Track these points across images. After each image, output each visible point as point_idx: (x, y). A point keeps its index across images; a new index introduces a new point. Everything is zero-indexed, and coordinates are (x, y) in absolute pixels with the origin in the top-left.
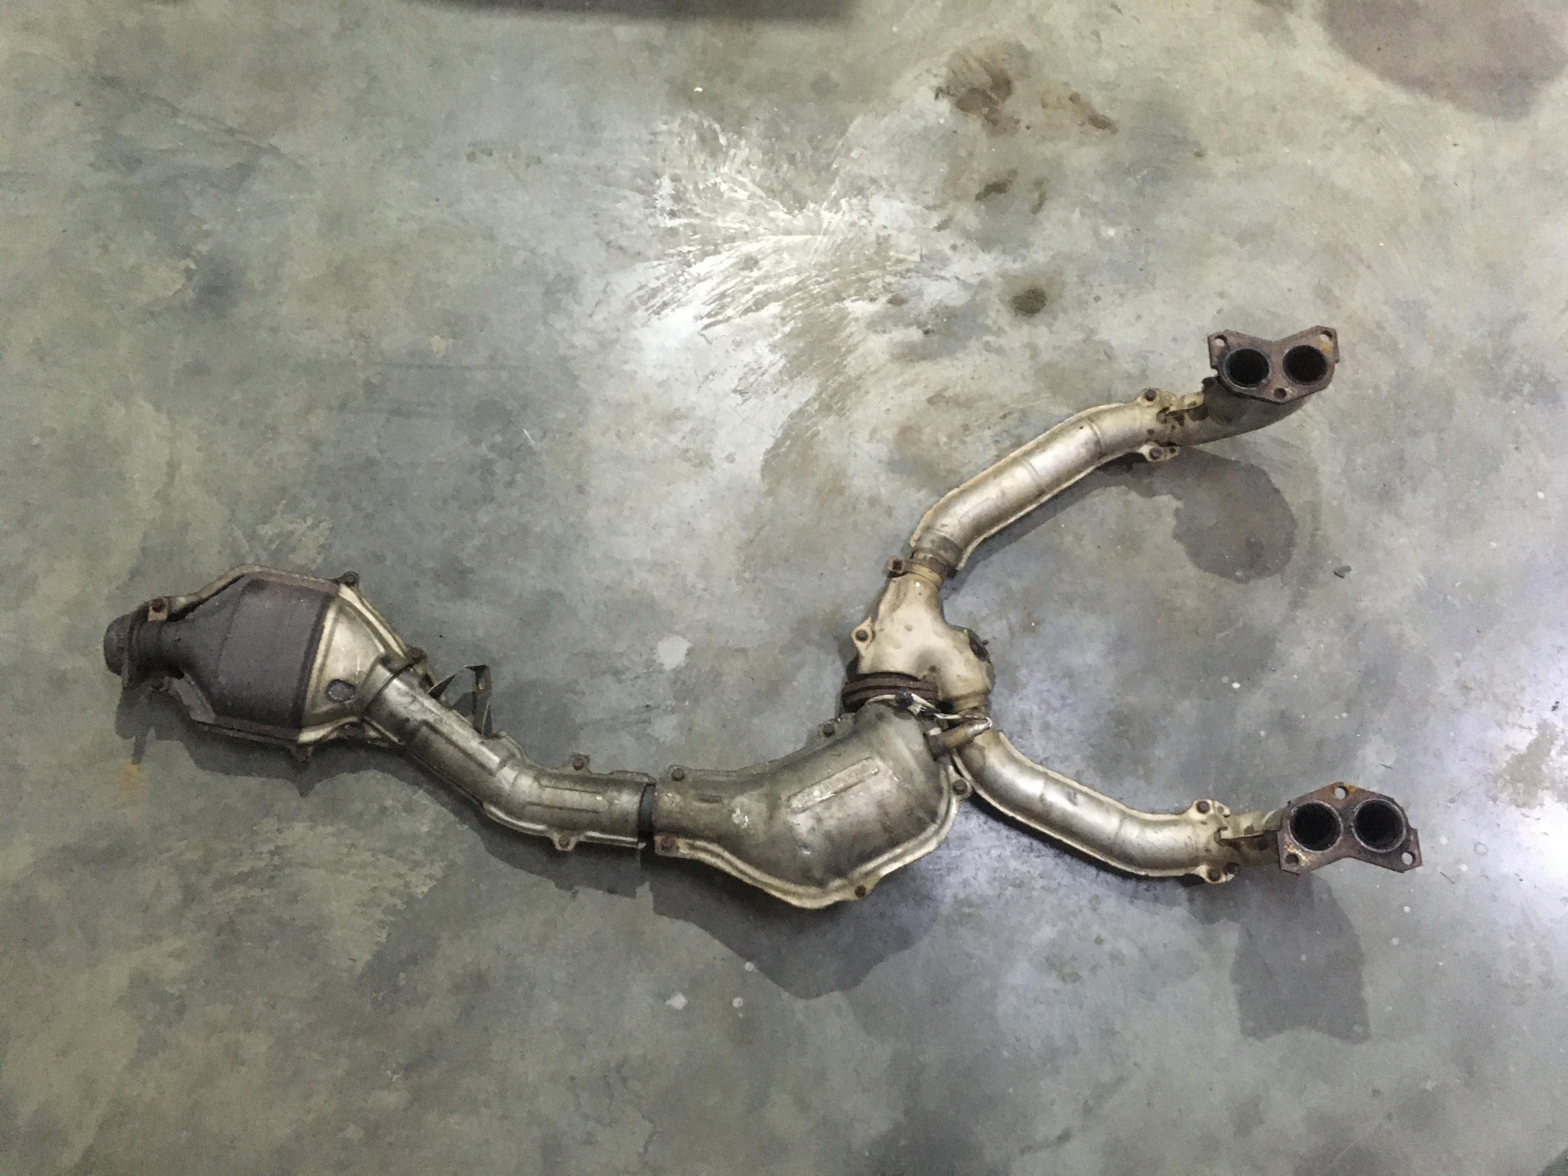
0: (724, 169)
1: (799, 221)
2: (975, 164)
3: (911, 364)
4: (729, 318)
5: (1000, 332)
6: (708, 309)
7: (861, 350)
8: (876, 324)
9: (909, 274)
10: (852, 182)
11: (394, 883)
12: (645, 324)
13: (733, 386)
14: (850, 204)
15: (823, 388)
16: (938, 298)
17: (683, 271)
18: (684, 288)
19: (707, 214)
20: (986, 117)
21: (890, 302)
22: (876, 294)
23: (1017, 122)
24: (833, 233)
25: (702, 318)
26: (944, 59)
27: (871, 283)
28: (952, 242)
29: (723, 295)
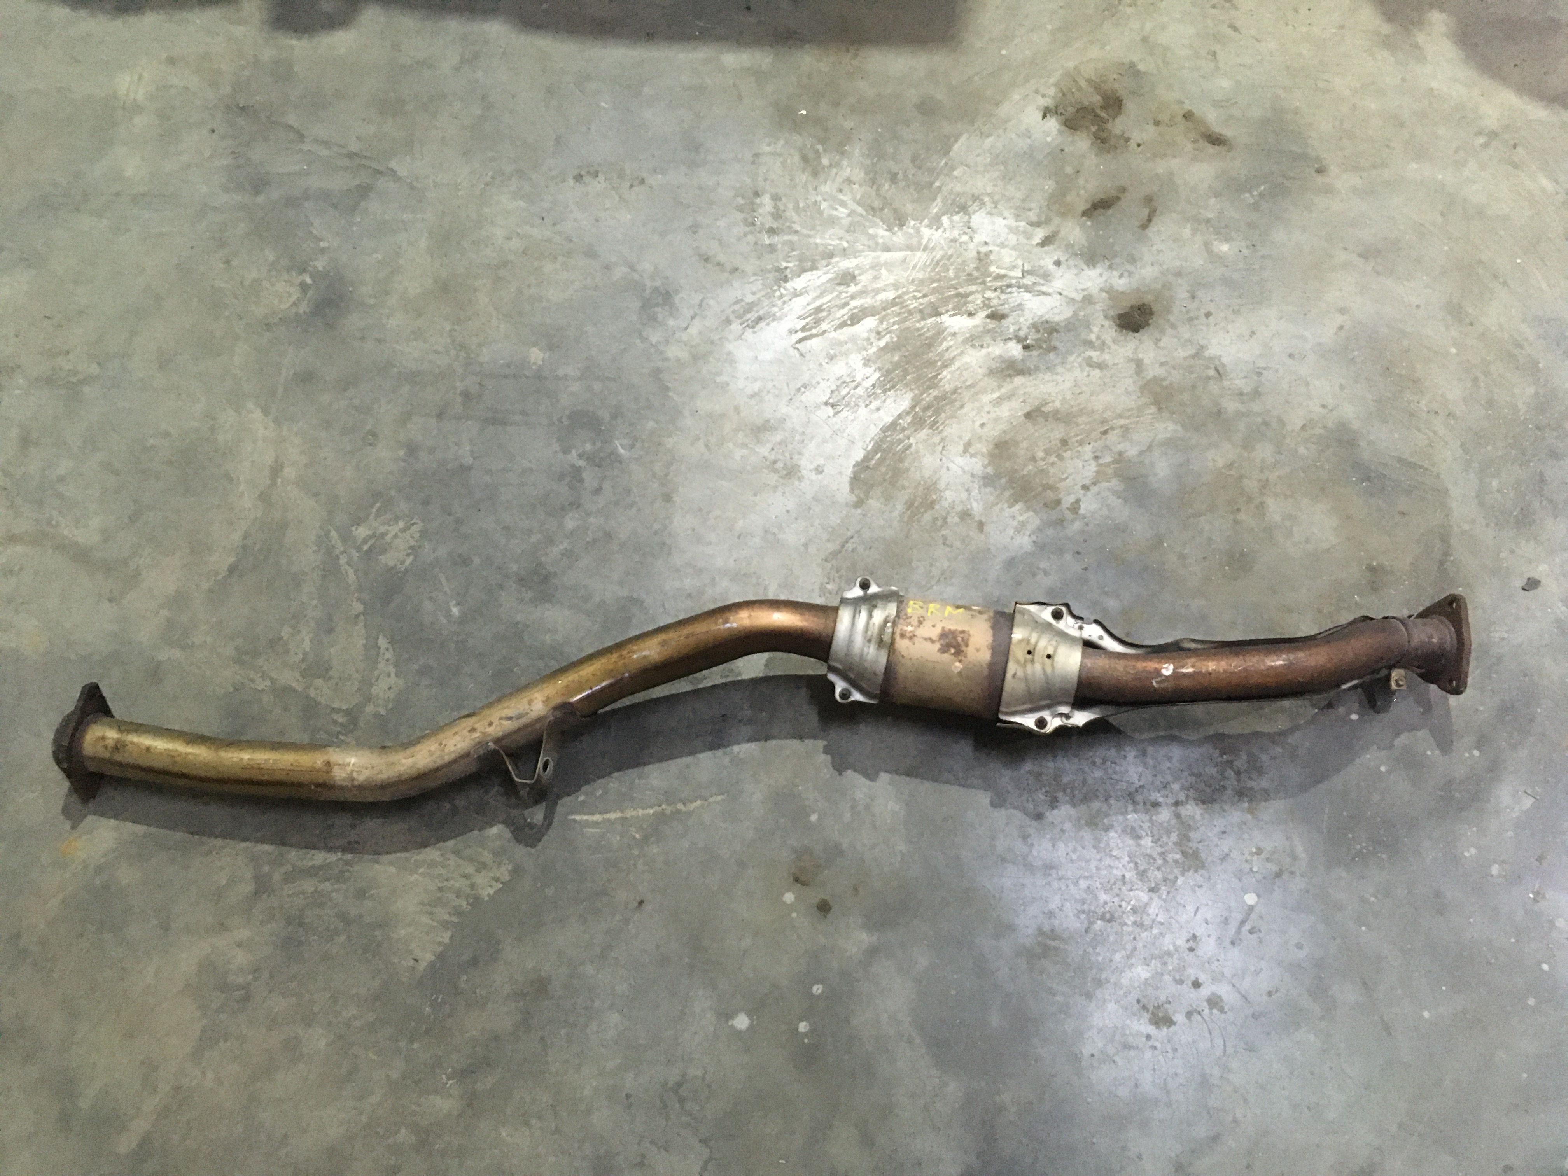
0: (826, 188)
1: (899, 237)
2: (1081, 181)
3: (1008, 380)
4: (824, 332)
5: (1103, 347)
6: (802, 323)
7: (957, 364)
8: (974, 340)
9: (1009, 290)
10: (954, 200)
11: (460, 883)
12: (740, 337)
13: (825, 399)
14: (952, 222)
15: (916, 402)
16: (1040, 313)
17: (780, 287)
18: (779, 303)
19: (805, 232)
20: (1096, 136)
21: (988, 317)
22: (975, 309)
23: (1128, 140)
24: (933, 249)
25: (796, 332)
26: (1052, 81)
27: (970, 298)
28: (1056, 258)
29: (819, 309)
